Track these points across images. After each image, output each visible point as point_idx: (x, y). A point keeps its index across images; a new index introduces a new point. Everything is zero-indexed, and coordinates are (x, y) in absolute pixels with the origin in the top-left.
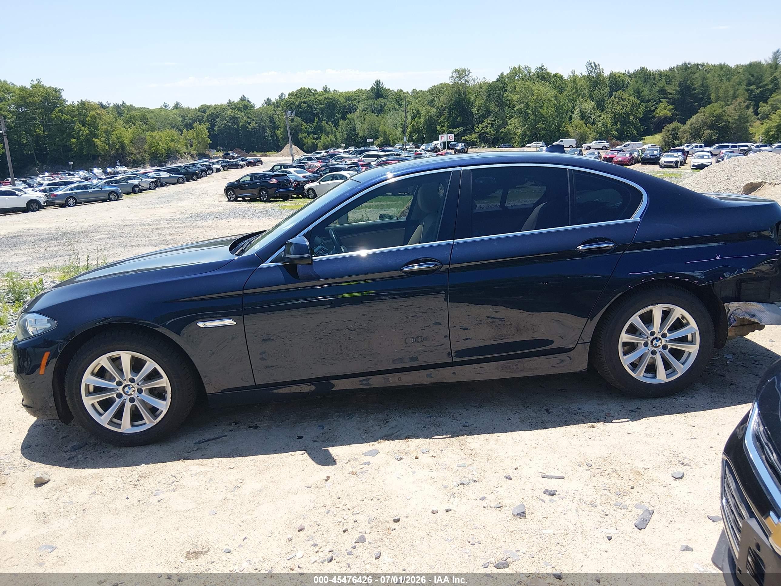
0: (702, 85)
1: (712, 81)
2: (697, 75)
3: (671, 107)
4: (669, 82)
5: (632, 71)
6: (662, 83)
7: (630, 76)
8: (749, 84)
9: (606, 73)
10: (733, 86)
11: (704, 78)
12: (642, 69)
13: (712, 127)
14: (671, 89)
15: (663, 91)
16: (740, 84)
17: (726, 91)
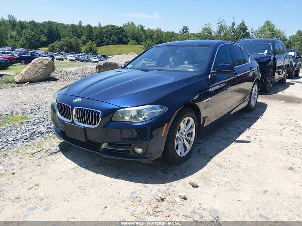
0: (56, 30)
1: (61, 29)
2: (54, 26)
3: (46, 37)
4: (44, 28)
5: (28, 21)
6: (41, 28)
7: (28, 23)
8: (73, 32)
9: (18, 21)
10: (68, 32)
11: (57, 28)
12: (32, 21)
13: (67, 46)
14: (45, 30)
15: (42, 31)
16: (70, 31)
17: (66, 33)
